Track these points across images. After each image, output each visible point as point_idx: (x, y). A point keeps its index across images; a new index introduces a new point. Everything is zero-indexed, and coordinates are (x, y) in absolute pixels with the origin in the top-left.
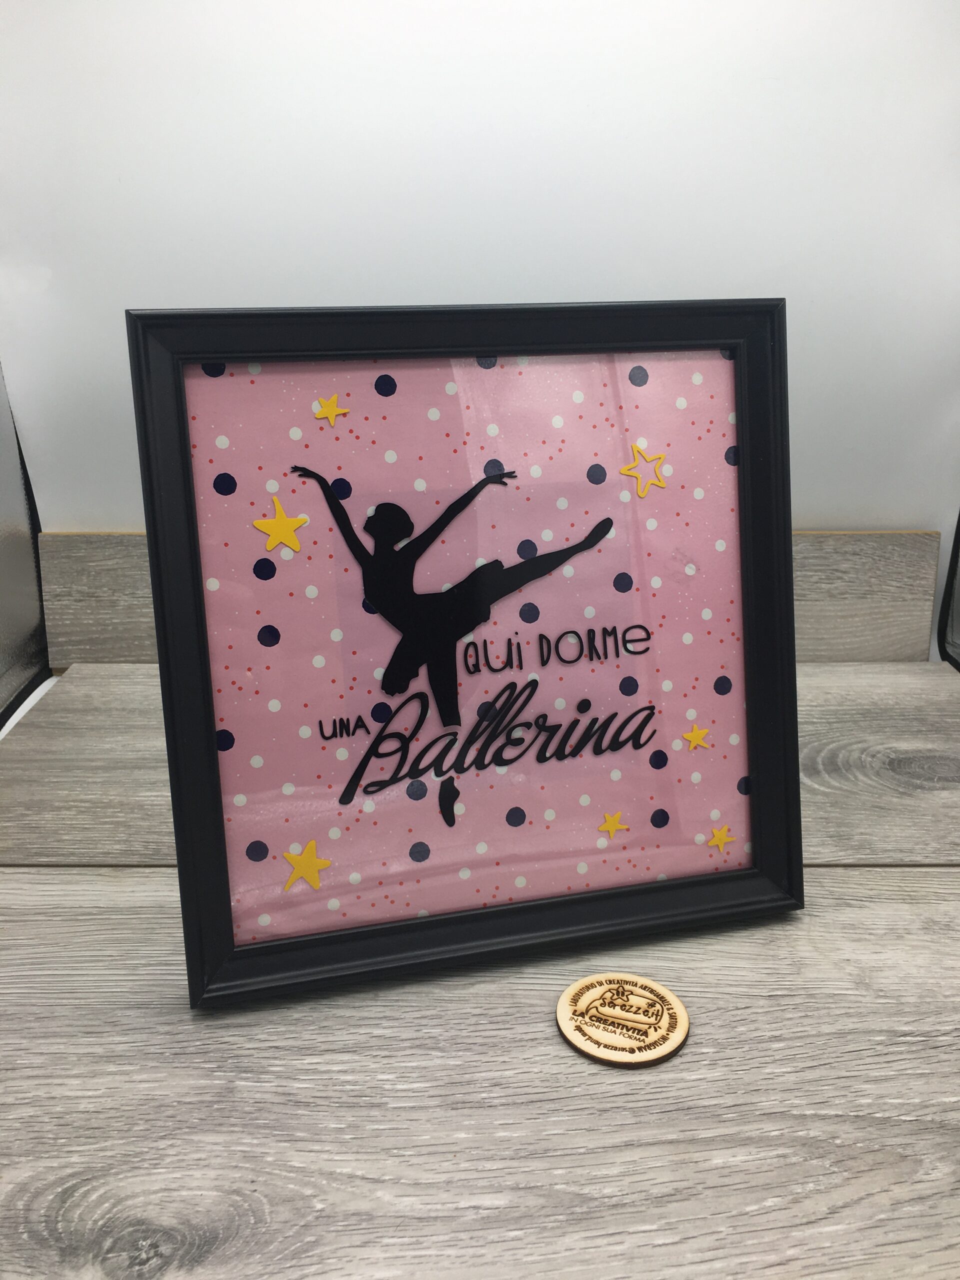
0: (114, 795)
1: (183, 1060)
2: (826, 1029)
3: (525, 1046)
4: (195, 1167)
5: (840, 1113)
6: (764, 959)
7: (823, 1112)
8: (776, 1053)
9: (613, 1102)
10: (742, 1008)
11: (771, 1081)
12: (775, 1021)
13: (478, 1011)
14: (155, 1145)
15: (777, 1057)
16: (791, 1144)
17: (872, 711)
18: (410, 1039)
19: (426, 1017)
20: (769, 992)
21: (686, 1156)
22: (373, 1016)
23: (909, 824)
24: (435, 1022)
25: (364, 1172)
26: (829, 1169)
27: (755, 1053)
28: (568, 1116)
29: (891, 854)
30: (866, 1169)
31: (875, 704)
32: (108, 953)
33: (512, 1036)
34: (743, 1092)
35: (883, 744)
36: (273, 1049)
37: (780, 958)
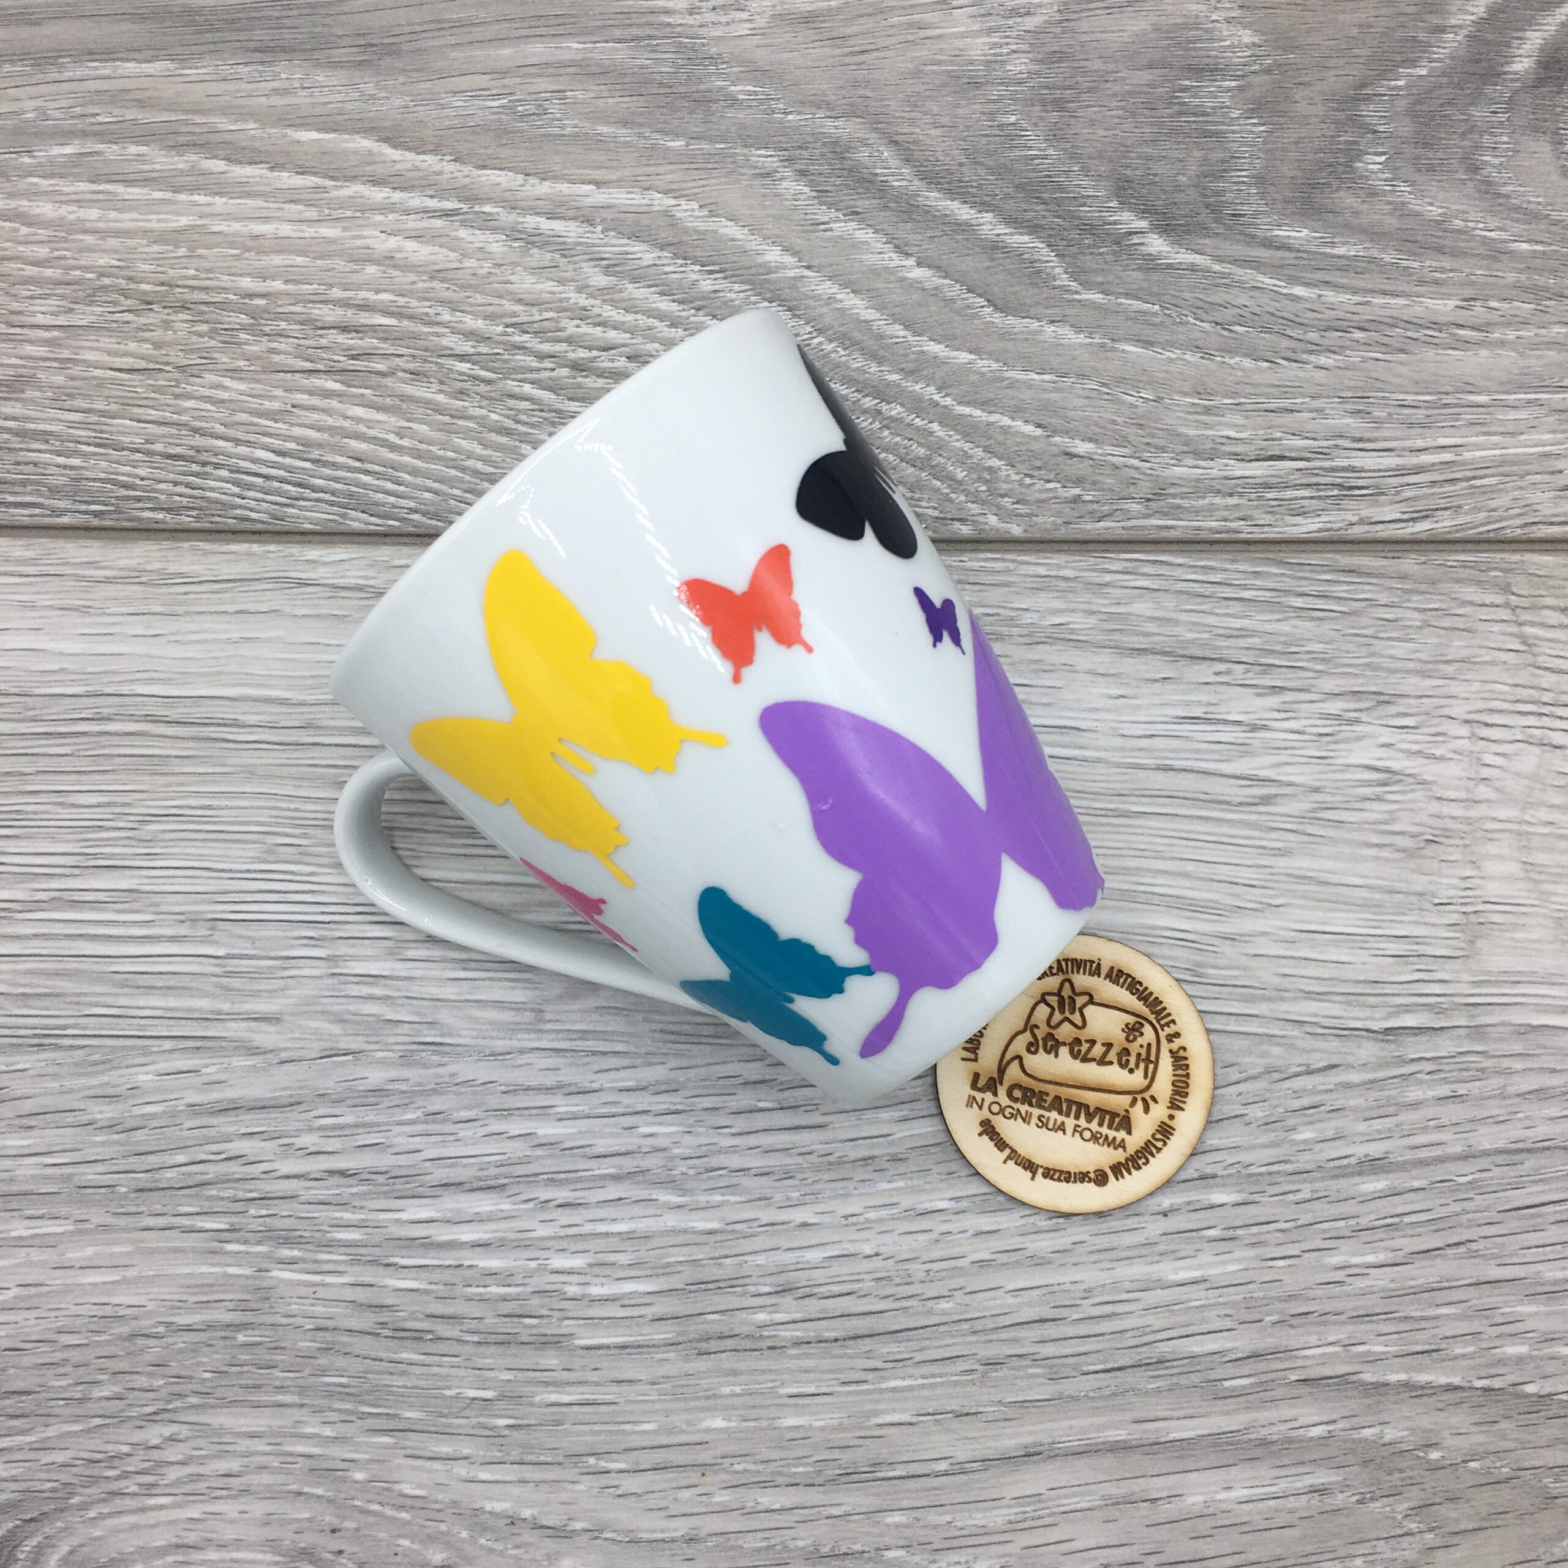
1: (158, 1208)
2: (1488, 1138)
3: (851, 1179)
4: (224, 1493)
5: (1456, 1380)
7: (1423, 1378)
8: (1365, 1208)
9: (1015, 1340)
10: (1319, 1070)
11: (1337, 1289)
12: (1381, 1112)
14: (138, 1436)
15: (1364, 1222)
16: (1341, 1460)
18: (612, 1155)
20: (1389, 1016)
21: (1135, 1487)
22: (534, 1083)
25: (535, 1512)
26: (1400, 1525)
27: (1322, 1209)
28: (923, 1377)
30: (1470, 1527)
33: (824, 1149)
34: (1275, 1318)
36: (336, 1180)
37: (1437, 901)
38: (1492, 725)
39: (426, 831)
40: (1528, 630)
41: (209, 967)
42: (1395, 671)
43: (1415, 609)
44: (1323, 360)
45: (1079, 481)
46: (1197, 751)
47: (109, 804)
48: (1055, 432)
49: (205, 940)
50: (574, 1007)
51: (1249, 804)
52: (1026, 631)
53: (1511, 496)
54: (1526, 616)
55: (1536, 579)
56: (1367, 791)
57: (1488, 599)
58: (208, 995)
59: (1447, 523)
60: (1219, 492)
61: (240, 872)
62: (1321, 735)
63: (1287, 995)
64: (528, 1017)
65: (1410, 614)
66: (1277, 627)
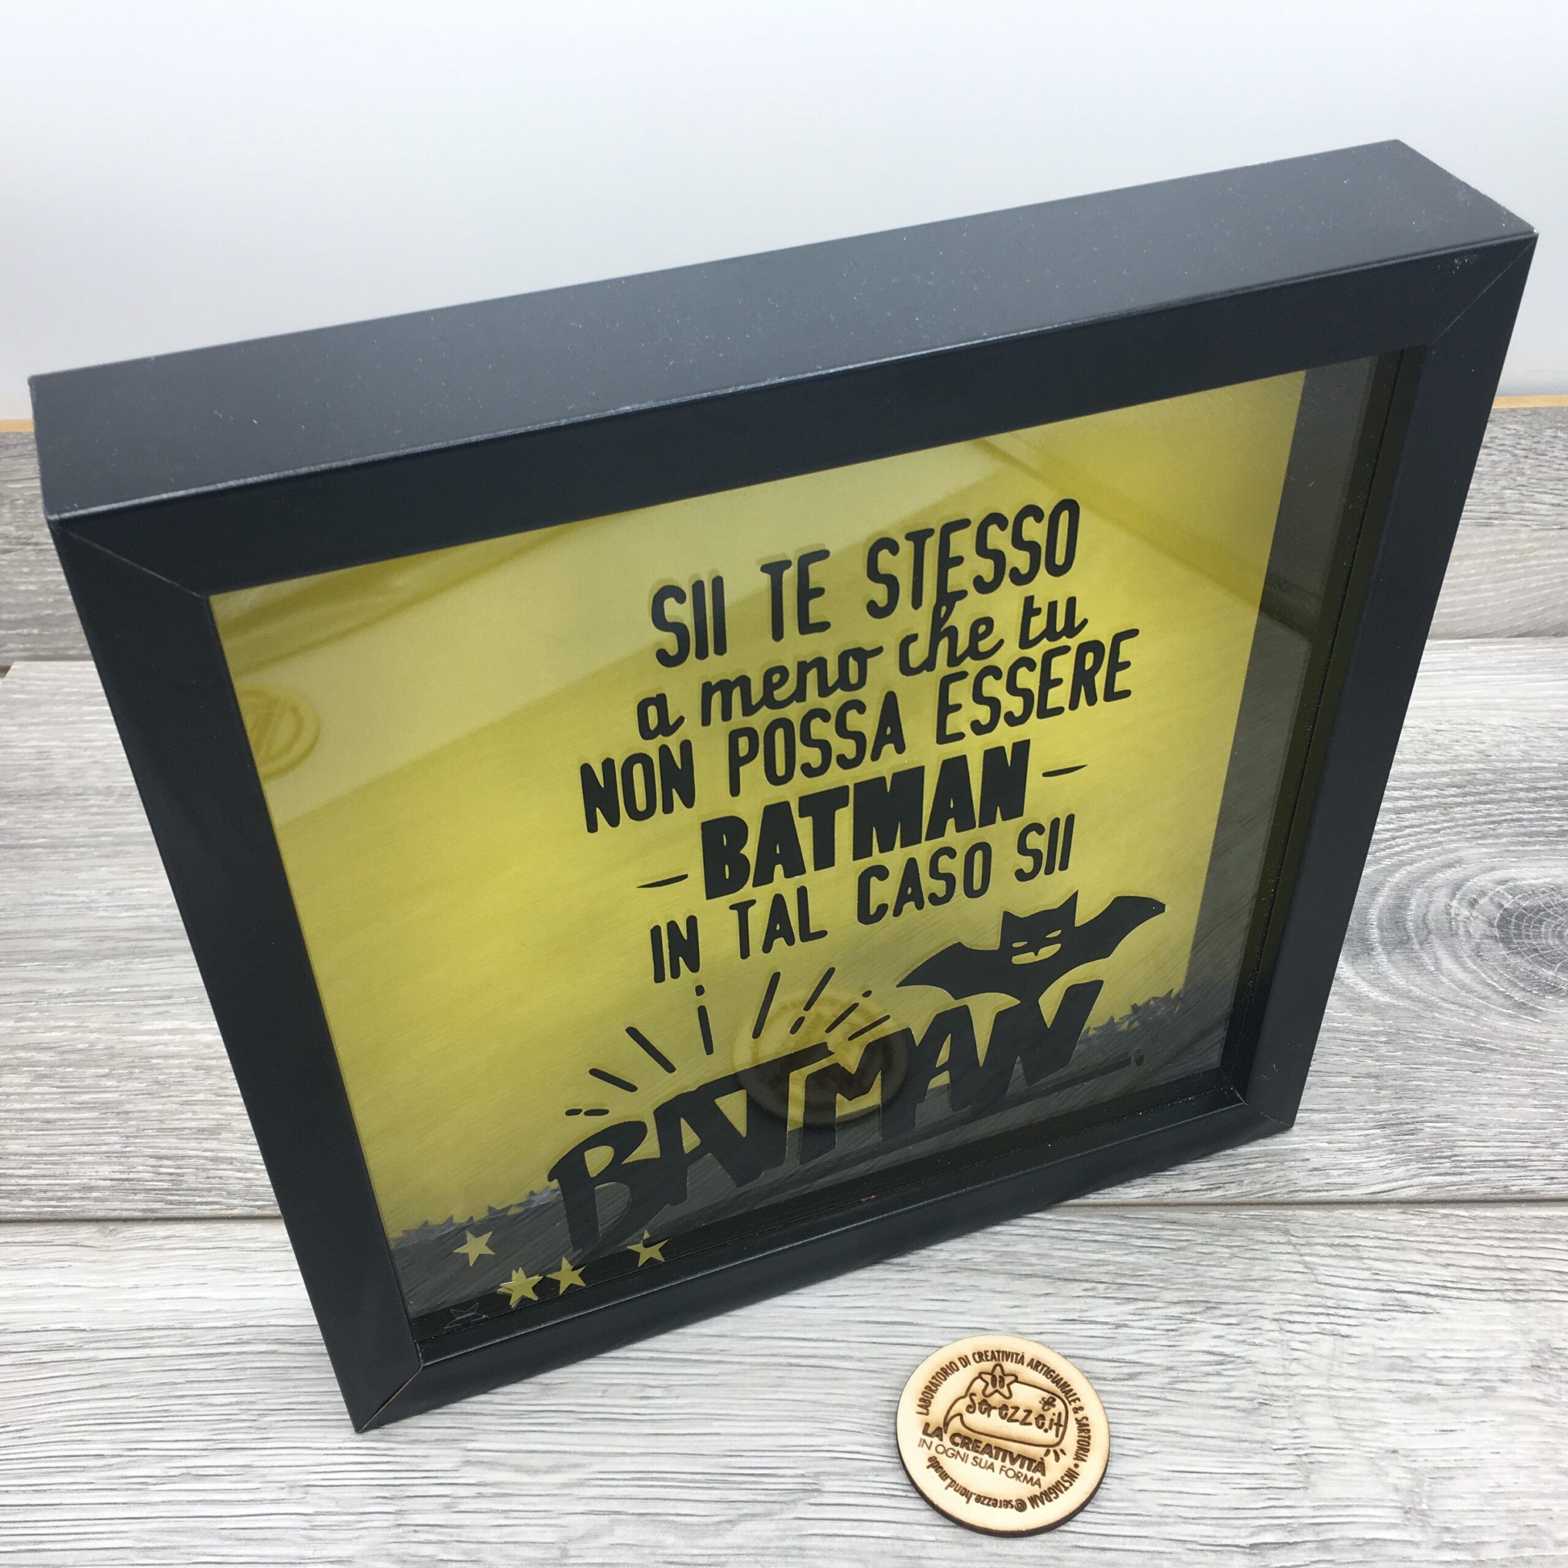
0: (98, 1030)
6: (1248, 1453)
17: (1479, 776)
20: (1252, 1534)
23: (1524, 1091)
29: (1488, 1173)
31: (1485, 756)
32: (92, 1448)
35: (1493, 869)
37: (1275, 1447)
38: (1294, 1322)
39: (483, 1414)
40: (1308, 1259)
41: (298, 1522)
42: (1216, 1287)
43: (1223, 1246)
46: (1076, 1343)
47: (237, 1403)
49: (299, 1502)
50: (595, 1543)
51: (1120, 1380)
52: (940, 1264)
53: (1276, 1175)
54: (1304, 1250)
55: (1306, 1226)
56: (1210, 1369)
57: (1275, 1239)
58: (295, 1543)
59: (1233, 1192)
61: (333, 1449)
62: (1168, 1330)
63: (1167, 1520)
64: (556, 1553)
65: (1219, 1249)
66: (1125, 1258)
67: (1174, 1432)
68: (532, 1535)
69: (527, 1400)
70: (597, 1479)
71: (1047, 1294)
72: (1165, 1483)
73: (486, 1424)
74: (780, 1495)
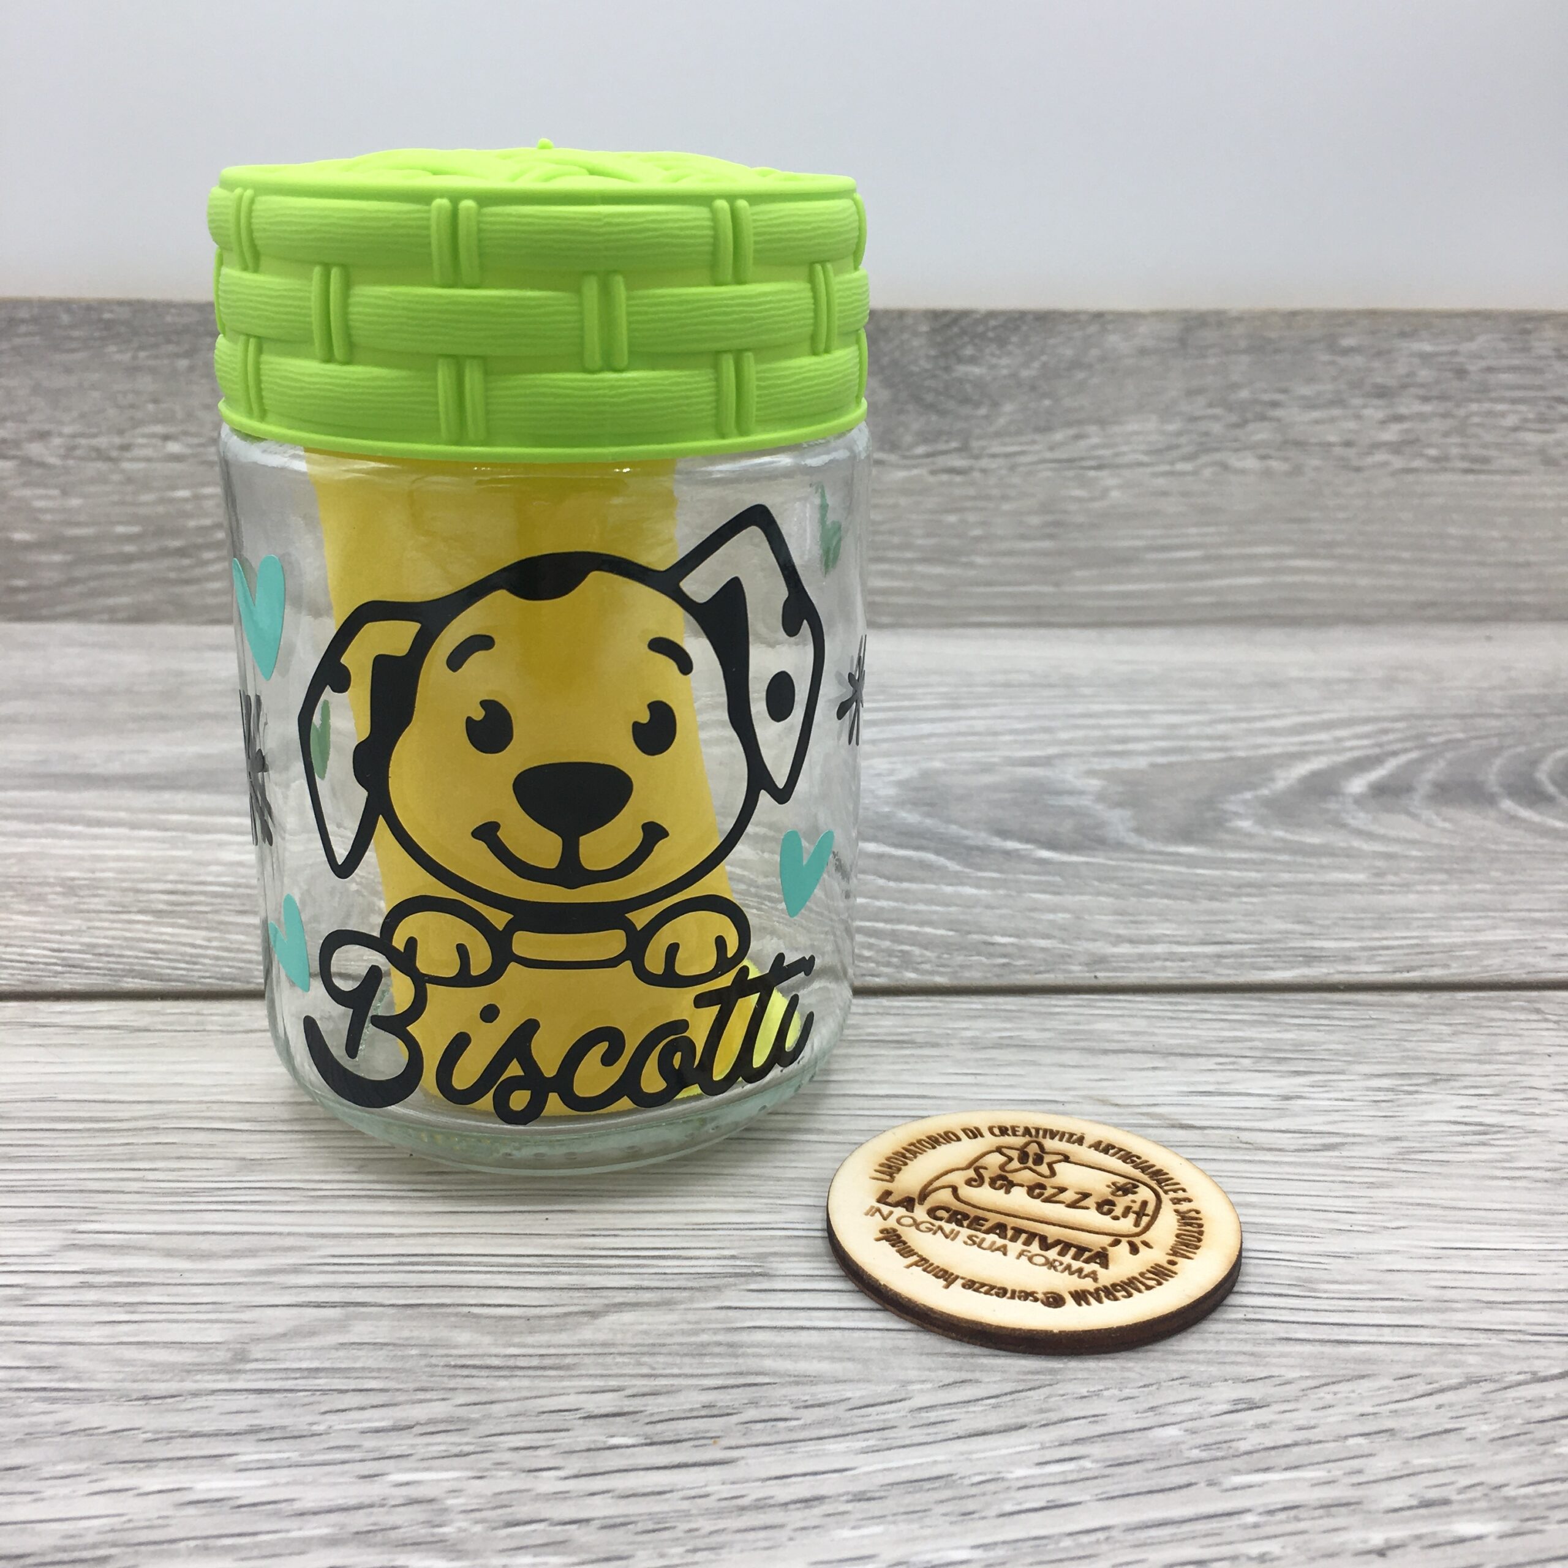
3: (781, 1526)
10: (1555, 1378)
13: (607, 1402)
18: (330, 1511)
19: (411, 1427)
22: (208, 1429)
24: (442, 1443)
33: (727, 1491)
39: (123, 1192)
44: (1245, 899)
45: (1004, 956)
48: (969, 933)
50: (307, 1343)
51: (1310, 1150)
53: (1499, 959)
56: (1464, 1139)
60: (1166, 960)
62: (1376, 1101)
66: (1279, 1035)
67: (1429, 1205)
68: (177, 1333)
69: (213, 1176)
70: (328, 1264)
71: (1154, 1068)
72: (1432, 1261)
73: (125, 1203)
74: (688, 1280)
